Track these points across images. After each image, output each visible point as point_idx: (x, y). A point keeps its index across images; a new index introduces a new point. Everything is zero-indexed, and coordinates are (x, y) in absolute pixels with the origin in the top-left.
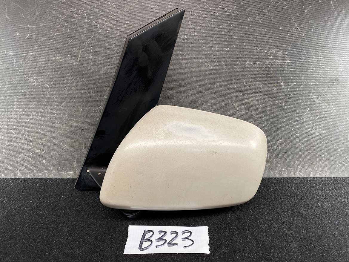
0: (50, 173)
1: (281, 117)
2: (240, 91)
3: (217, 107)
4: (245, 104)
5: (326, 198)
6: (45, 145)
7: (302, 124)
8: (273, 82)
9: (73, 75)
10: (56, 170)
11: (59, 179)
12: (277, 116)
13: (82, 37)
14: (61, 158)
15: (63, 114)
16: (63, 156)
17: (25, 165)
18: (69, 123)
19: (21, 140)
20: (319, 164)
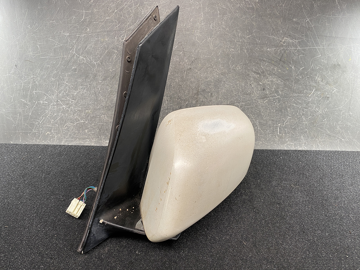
0: (90, 141)
1: (290, 97)
2: (258, 73)
3: (237, 87)
4: (261, 85)
5: (326, 165)
6: (88, 116)
7: (308, 103)
8: (285, 65)
9: (118, 54)
10: (96, 139)
11: (99, 146)
12: (288, 96)
13: (128, 21)
14: (101, 128)
15: (106, 89)
16: (103, 127)
17: (69, 133)
18: (111, 97)
19: (68, 111)
20: (321, 139)
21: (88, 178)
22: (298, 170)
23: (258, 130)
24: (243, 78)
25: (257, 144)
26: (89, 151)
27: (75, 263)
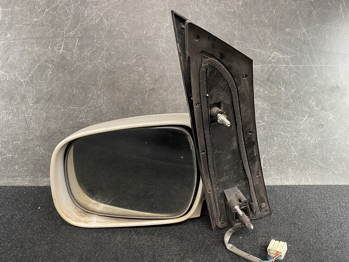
0: (23, 179)
1: (278, 124)
6: (17, 149)
7: (299, 132)
8: (274, 86)
9: (53, 69)
10: (30, 177)
12: (275, 123)
13: (66, 25)
14: (37, 163)
15: (40, 114)
16: (39, 162)
18: (47, 124)
20: (311, 171)
26: (19, 196)
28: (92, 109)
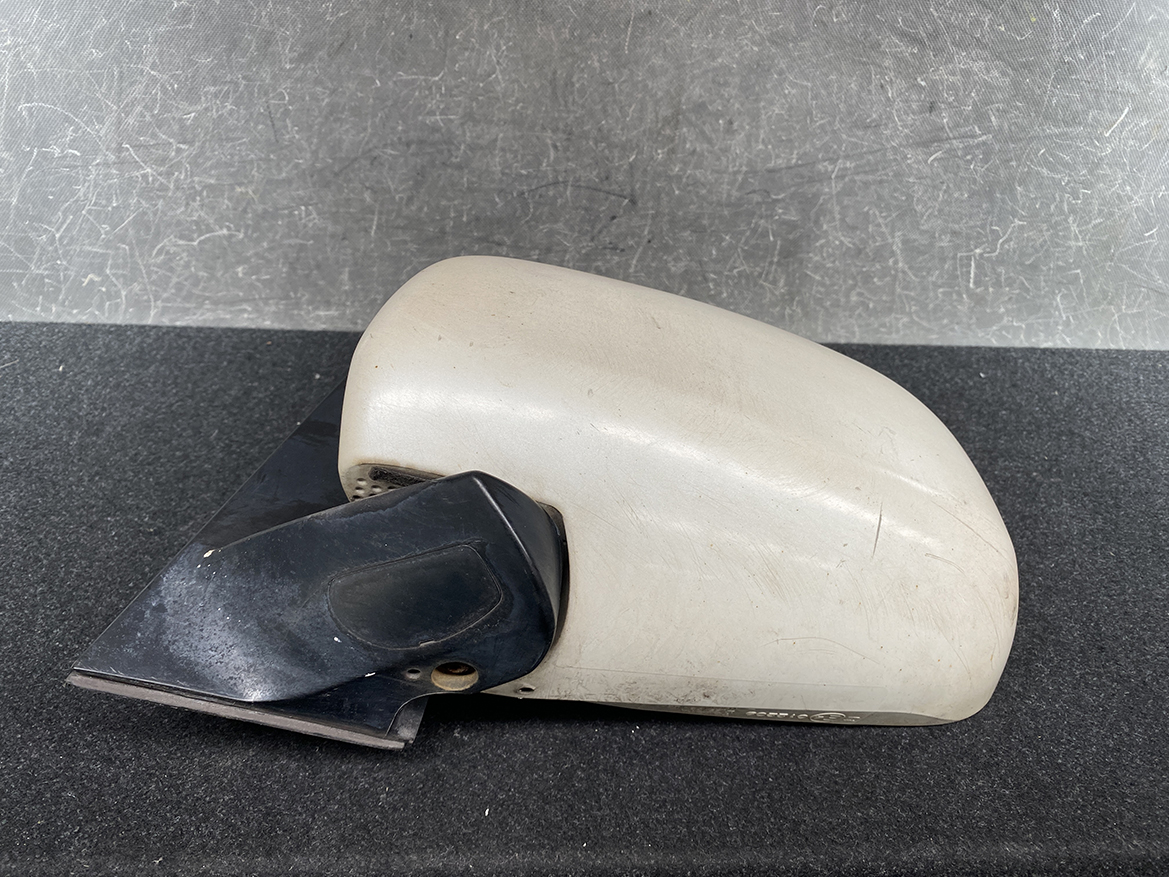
0: (257, 311)
1: (1032, 139)
2: (915, 40)
3: (829, 94)
4: (923, 88)
6: (245, 211)
7: (1097, 165)
8: (1027, 5)
10: (278, 303)
11: (289, 331)
12: (1022, 135)
14: (298, 259)
15: (315, 98)
16: (303, 254)
17: (175, 280)
18: (332, 131)
19: (164, 188)
20: (1128, 307)
21: (252, 445)
22: (1048, 419)
23: (896, 270)
24: (853, 61)
25: (891, 325)
26: (256, 348)
27: (207, 779)
28: (463, 81)
